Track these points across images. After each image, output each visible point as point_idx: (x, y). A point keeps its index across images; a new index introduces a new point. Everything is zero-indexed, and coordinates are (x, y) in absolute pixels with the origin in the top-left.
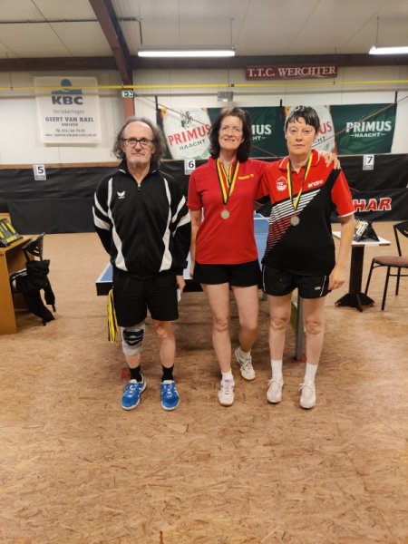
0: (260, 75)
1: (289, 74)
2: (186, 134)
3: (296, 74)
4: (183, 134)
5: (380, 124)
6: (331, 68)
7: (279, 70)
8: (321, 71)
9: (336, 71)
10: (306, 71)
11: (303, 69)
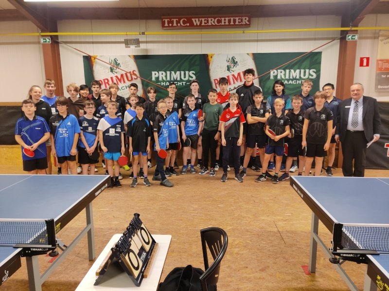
0: (175, 24)
1: (203, 24)
2: (115, 79)
3: (210, 24)
4: (112, 78)
6: (244, 18)
7: (193, 20)
8: (235, 21)
9: (248, 21)
10: (219, 21)
11: (216, 19)
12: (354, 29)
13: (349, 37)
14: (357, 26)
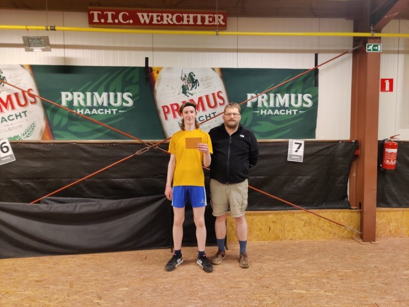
0: (110, 20)
1: (155, 22)
3: (165, 22)
5: (297, 98)
7: (139, 15)
8: (203, 19)
9: (223, 20)
11: (175, 16)
12: (376, 35)
13: (370, 48)
14: (379, 31)
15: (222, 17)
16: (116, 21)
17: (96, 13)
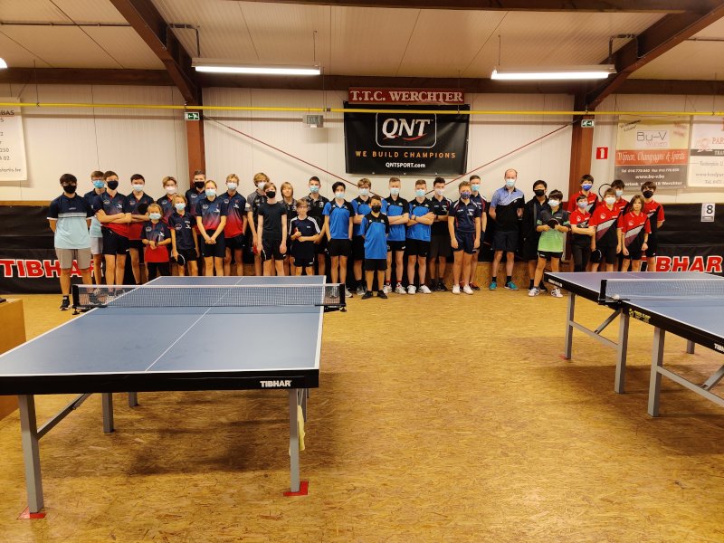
0: (366, 99)
1: (404, 99)
3: (412, 100)
6: (456, 94)
7: (391, 93)
8: (444, 97)
9: (462, 97)
10: (425, 97)
11: (421, 94)
12: (590, 113)
13: (584, 123)
14: (593, 110)
15: (460, 94)
16: (372, 99)
17: (355, 93)
